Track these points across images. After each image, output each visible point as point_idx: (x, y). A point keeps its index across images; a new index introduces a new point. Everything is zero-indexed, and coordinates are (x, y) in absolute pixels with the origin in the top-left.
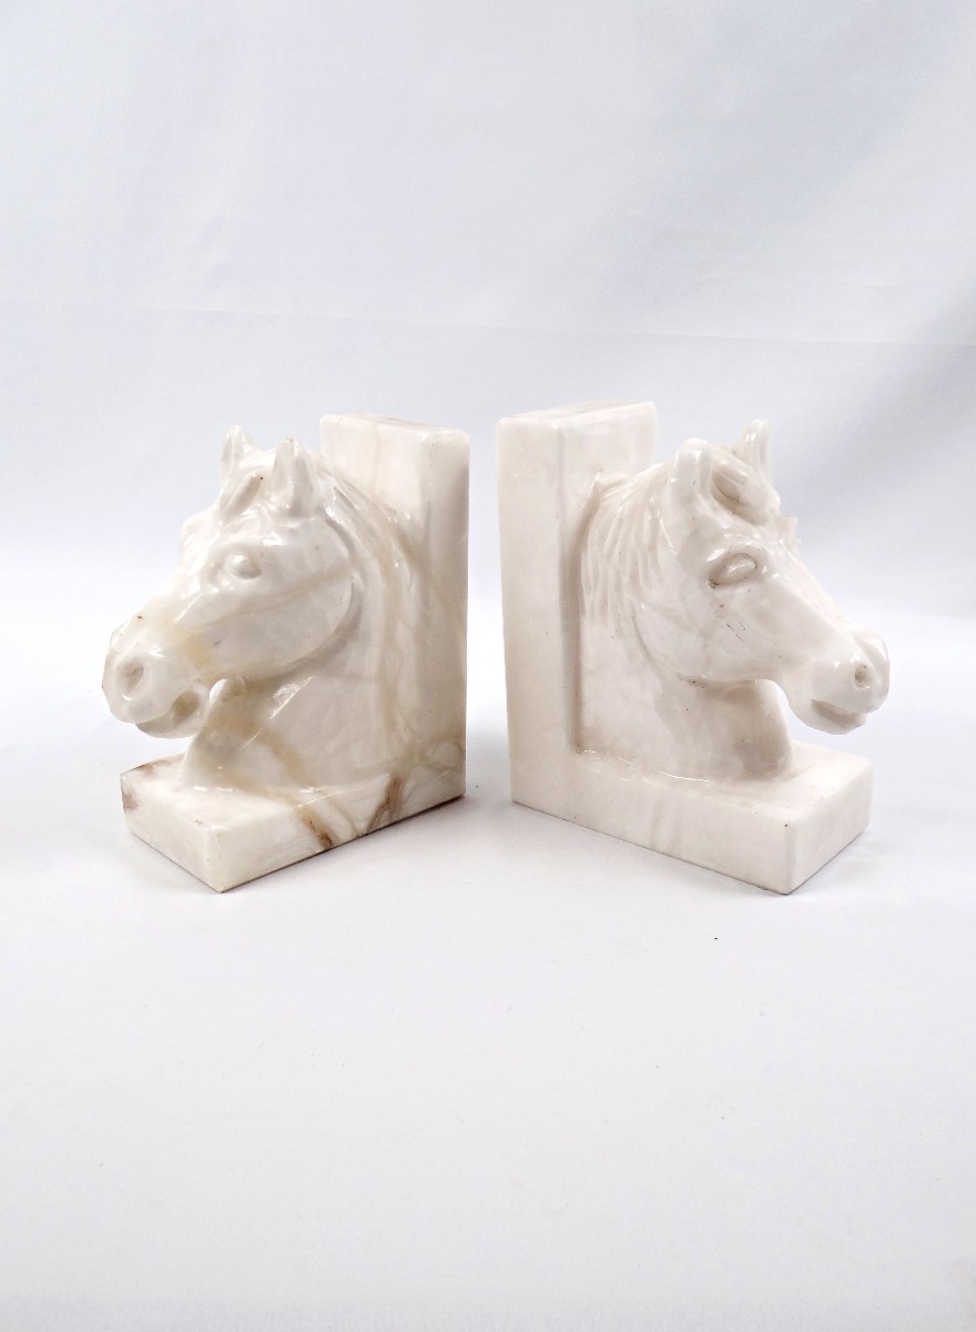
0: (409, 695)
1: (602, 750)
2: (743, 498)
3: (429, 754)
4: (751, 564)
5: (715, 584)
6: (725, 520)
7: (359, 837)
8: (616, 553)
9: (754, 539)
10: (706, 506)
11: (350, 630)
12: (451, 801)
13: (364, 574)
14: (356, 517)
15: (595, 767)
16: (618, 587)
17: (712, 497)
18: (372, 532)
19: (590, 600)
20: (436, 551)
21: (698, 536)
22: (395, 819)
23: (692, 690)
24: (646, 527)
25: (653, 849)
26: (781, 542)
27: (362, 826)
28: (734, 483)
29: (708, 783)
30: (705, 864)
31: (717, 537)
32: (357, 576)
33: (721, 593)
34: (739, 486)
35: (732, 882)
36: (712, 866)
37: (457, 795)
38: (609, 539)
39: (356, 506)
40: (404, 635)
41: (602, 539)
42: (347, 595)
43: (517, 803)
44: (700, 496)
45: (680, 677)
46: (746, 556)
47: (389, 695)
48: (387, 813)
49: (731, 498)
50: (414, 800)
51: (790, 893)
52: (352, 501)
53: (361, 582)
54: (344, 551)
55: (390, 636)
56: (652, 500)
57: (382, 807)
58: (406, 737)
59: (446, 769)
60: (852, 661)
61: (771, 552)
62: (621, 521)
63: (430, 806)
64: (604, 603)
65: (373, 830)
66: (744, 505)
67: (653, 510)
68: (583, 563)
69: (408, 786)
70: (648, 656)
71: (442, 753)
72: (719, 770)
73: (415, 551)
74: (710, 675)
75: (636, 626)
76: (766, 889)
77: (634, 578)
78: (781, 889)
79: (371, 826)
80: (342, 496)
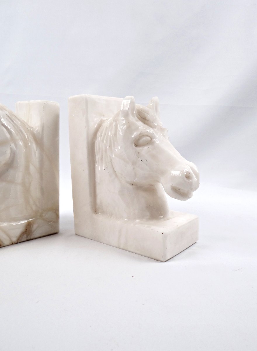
0: (35, 192)
1: (103, 212)
2: (147, 119)
3: (43, 215)
4: (149, 138)
5: (137, 146)
6: (140, 124)
7: (13, 244)
8: (105, 138)
9: (150, 131)
10: (134, 119)
11: (11, 164)
12: (53, 233)
13: (16, 145)
14: (15, 126)
15: (100, 218)
16: (106, 151)
17: (136, 117)
18: (21, 131)
19: (98, 157)
20: (46, 141)
21: (130, 128)
22: (29, 238)
23: (131, 187)
24: (114, 127)
25: (119, 248)
26: (161, 134)
27: (14, 240)
28: (144, 113)
29: (137, 221)
30: (136, 252)
31: (137, 129)
32: (13, 145)
33: (138, 149)
34: (146, 114)
35: (146, 258)
36: (138, 252)
37: (55, 232)
38: (103, 134)
39: (15, 122)
40: (33, 169)
41: (101, 135)
42: (8, 152)
43: (76, 235)
44: (131, 115)
45: (127, 182)
46: (147, 136)
47: (27, 190)
48: (25, 236)
49: (143, 118)
50: (37, 231)
51: (165, 261)
52: (13, 120)
53: (14, 147)
54: (8, 136)
55: (27, 169)
56: (116, 119)
57: (23, 234)
58: (34, 208)
59: (51, 221)
60: (185, 171)
61: (157, 136)
62: (107, 128)
63: (44, 235)
64: (102, 158)
65: (19, 242)
66: (148, 121)
67: (116, 121)
68: (95, 145)
69: (35, 227)
70: (116, 176)
71: (49, 215)
72: (141, 217)
73: (38, 140)
74: (136, 180)
75: (112, 165)
76: (157, 260)
77: (110, 146)
78: (162, 260)
79: (18, 240)
80: (9, 117)
